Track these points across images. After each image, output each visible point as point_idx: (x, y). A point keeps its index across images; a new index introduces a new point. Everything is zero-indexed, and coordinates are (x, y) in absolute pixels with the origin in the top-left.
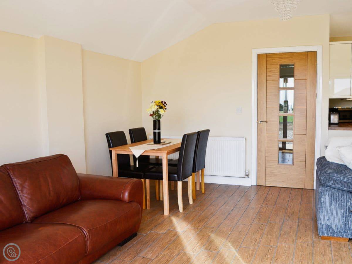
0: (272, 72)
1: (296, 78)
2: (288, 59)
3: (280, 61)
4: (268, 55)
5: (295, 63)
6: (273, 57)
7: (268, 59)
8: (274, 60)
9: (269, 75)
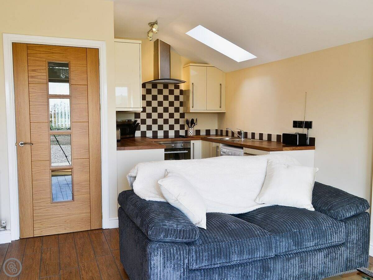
0: (36, 72)
1: (73, 82)
2: (59, 55)
3: (48, 56)
4: (29, 46)
5: (70, 61)
6: (37, 50)
7: (29, 51)
8: (39, 55)
9: (33, 75)
